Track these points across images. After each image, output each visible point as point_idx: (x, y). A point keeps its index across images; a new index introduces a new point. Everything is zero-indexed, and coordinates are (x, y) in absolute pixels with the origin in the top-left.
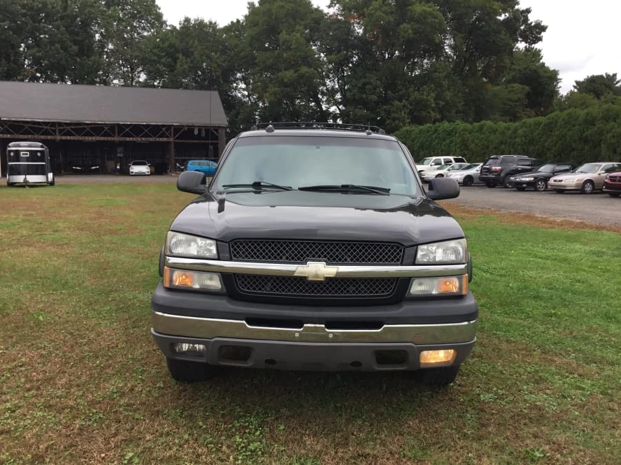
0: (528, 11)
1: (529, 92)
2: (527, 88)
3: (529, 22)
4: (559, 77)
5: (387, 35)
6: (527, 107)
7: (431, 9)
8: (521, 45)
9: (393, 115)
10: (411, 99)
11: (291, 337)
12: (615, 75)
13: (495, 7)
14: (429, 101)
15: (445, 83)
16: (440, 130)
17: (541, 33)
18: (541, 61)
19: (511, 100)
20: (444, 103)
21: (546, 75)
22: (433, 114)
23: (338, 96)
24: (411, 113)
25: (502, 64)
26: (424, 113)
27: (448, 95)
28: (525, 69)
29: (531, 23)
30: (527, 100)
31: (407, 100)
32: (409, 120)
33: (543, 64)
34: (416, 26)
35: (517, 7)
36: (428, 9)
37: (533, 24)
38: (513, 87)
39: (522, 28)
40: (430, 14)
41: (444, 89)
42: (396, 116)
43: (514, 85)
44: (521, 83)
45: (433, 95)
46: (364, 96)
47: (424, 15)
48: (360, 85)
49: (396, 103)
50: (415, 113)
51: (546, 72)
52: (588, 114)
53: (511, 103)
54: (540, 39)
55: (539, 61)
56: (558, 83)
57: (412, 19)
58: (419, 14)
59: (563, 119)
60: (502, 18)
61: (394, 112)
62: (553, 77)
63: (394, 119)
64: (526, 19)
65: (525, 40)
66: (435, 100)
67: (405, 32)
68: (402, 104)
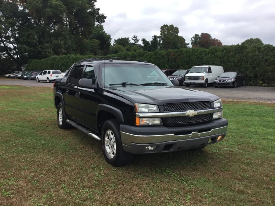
0: (99, 9)
1: (100, 44)
2: (99, 41)
3: (99, 14)
4: (111, 38)
5: (38, 13)
6: (100, 49)
7: (60, 3)
8: (97, 23)
9: (45, 50)
10: (53, 43)
11: (188, 137)
12: (128, 38)
13: (86, 6)
14: (61, 44)
15: (68, 37)
16: (71, 58)
17: (104, 19)
18: (104, 31)
19: (94, 46)
20: (68, 46)
21: (106, 36)
22: (64, 51)
23: (12, 40)
24: (53, 49)
25: (90, 31)
26: (59, 50)
27: (69, 42)
28: (98, 33)
29: (100, 15)
30: (100, 47)
31: (51, 43)
32: (53, 53)
33: (104, 32)
34: (53, 10)
35: (94, 7)
36: (58, 3)
37: (101, 15)
38: (94, 41)
39: (97, 16)
40: (59, 5)
41: (67, 39)
42: (47, 50)
43: (94, 40)
44: (97, 39)
45: (63, 42)
46: (29, 40)
47: (57, 6)
48: (27, 35)
49: (46, 44)
50: (55, 50)
51: (106, 35)
52: (132, 54)
53: (94, 47)
54: (104, 22)
55: (103, 31)
56: (111, 40)
57: (51, 7)
58: (54, 5)
59: (124, 56)
60: (89, 11)
61: (45, 48)
62: (109, 37)
63: (46, 52)
64: (98, 13)
65: (98, 21)
66: (64, 44)
67: (49, 13)
68: (49, 45)
